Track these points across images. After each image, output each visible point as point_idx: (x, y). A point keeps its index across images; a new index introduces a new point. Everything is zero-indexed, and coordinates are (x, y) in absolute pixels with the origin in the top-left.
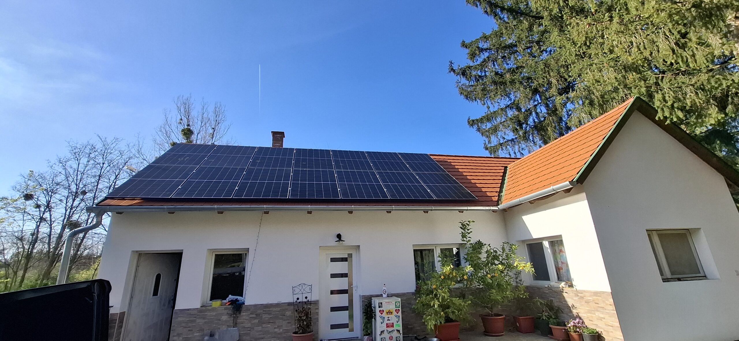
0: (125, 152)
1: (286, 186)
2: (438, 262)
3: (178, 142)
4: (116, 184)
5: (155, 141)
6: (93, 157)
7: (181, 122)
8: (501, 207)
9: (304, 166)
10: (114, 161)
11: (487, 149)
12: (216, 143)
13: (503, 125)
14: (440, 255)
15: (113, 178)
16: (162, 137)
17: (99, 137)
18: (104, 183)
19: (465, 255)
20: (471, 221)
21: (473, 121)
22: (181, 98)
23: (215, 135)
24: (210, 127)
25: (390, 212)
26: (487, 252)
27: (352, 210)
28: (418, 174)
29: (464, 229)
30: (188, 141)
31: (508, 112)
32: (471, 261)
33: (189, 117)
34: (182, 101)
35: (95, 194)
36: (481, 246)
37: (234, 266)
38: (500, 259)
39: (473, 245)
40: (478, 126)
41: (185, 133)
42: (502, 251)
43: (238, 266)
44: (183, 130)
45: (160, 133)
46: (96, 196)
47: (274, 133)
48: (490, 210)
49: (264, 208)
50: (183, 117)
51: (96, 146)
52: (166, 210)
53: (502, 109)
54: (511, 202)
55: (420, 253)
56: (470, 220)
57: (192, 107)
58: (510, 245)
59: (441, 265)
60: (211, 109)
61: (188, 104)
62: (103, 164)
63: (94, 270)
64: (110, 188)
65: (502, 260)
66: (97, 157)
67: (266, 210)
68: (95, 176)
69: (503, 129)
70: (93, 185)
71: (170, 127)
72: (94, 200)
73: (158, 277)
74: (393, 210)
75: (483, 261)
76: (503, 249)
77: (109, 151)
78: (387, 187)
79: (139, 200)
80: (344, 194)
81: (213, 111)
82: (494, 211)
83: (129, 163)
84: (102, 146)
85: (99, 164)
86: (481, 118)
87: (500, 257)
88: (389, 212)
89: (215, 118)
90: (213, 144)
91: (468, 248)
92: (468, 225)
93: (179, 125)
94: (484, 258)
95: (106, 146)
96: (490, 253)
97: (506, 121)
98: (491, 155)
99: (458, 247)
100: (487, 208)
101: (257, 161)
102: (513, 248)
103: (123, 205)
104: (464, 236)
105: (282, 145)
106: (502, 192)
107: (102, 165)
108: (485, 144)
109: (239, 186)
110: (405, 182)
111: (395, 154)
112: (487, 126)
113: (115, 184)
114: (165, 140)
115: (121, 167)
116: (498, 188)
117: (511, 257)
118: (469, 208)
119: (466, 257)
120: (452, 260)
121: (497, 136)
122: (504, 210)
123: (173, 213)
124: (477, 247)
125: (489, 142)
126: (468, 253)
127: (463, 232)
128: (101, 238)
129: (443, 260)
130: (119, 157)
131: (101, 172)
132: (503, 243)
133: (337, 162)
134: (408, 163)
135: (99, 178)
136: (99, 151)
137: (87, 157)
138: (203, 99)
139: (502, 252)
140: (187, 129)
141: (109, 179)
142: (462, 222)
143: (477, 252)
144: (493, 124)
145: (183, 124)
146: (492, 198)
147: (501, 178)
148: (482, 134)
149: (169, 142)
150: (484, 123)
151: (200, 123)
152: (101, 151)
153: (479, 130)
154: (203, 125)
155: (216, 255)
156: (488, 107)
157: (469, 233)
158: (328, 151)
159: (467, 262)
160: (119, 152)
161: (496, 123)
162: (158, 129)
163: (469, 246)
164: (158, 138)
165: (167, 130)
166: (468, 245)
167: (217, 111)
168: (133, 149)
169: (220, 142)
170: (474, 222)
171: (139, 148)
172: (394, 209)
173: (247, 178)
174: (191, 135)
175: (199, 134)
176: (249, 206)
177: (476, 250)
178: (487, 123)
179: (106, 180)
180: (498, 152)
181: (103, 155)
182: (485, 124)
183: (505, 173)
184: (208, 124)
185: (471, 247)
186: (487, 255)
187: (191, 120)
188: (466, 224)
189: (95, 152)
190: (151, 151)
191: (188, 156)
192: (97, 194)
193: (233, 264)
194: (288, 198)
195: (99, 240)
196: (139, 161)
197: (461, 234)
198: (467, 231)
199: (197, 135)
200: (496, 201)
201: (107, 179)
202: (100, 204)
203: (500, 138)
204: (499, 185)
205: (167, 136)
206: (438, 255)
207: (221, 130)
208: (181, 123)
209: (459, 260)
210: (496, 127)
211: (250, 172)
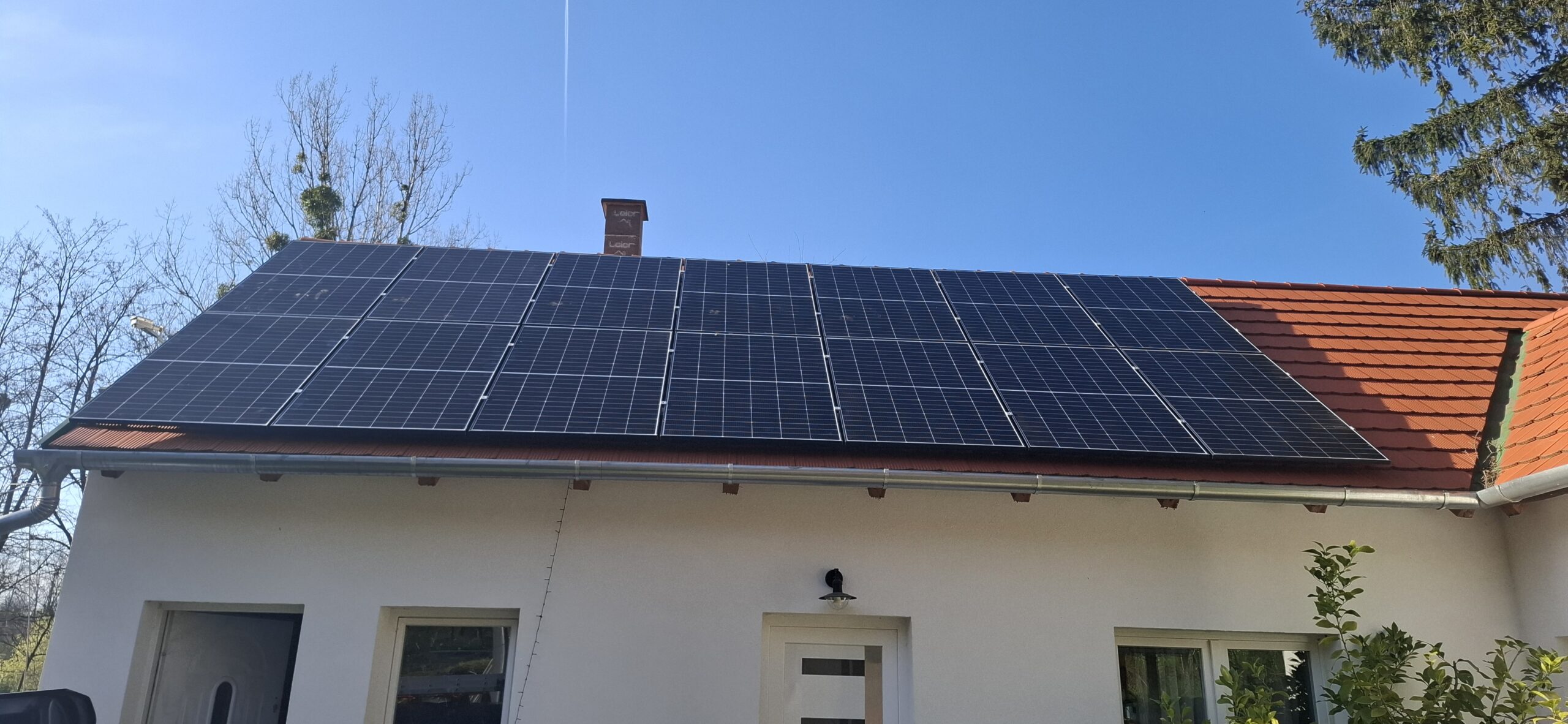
0: (126, 266)
1: (649, 391)
2: (1220, 702)
3: (293, 237)
4: (96, 376)
5: (219, 230)
6: (31, 284)
7: (301, 167)
8: (1488, 494)
9: (714, 323)
10: (93, 298)
11: (1437, 256)
12: (415, 240)
13: (1507, 160)
14: (1228, 675)
15: (87, 354)
16: (241, 218)
17: (50, 217)
18: (61, 372)
19: (1330, 681)
20: (1358, 547)
21: (1378, 145)
22: (302, 84)
23: (411, 210)
24: (395, 183)
25: (1025, 498)
26: (1427, 675)
27: (883, 484)
28: (1137, 358)
29: (1328, 579)
30: (322, 231)
31: (1531, 106)
32: (1359, 707)
33: (326, 147)
34: (306, 95)
35: (34, 408)
36: (1401, 651)
37: (463, 672)
38: (1483, 707)
39: (1368, 642)
40: (1400, 165)
41: (312, 202)
42: (1493, 675)
43: (479, 671)
44: (307, 195)
45: (234, 204)
46: (37, 412)
47: (611, 206)
48: (1443, 504)
49: (573, 468)
50: (307, 148)
51: (39, 246)
52: (253, 467)
53: (1506, 94)
54: (1533, 476)
55: (1144, 662)
56: (1352, 543)
57: (338, 116)
58: (1531, 650)
59: (1232, 714)
60: (399, 120)
61: (324, 105)
62: (60, 306)
63: (25, 658)
64: (78, 389)
65: (1495, 711)
66: (44, 285)
67: (580, 475)
68: (33, 349)
69: (1506, 178)
70: (28, 376)
71: (267, 182)
72: (31, 427)
73: (223, 694)
74: (1036, 489)
75: (1409, 712)
76: (1500, 668)
77: (78, 264)
78: (1013, 401)
79: (170, 431)
80: (855, 421)
81: (405, 126)
82: (1459, 511)
83: (136, 305)
84: (56, 250)
85: (49, 307)
86: (1413, 134)
87: (1485, 700)
88: (1021, 496)
89: (412, 151)
90: (406, 240)
91: (1344, 654)
92: (1346, 562)
93: (296, 178)
94: (1415, 698)
95: (70, 250)
96: (1440, 681)
97: (1521, 143)
98: (1458, 283)
99: (1303, 650)
100: (1430, 498)
101: (554, 303)
102: (1543, 666)
103: (122, 446)
104: (1326, 605)
105: (637, 249)
106: (1497, 435)
107: (55, 312)
108: (1432, 236)
109: (491, 390)
110: (1083, 383)
111: (1048, 279)
112: (1438, 166)
113: (94, 374)
114: (250, 229)
115: (113, 317)
116: (1480, 416)
117: (1534, 705)
118: (1351, 495)
119: (1336, 689)
120: (1275, 698)
121: (1482, 203)
122: (1505, 510)
123: (275, 478)
124: (1382, 650)
125: (1452, 227)
126: (1343, 677)
127: (1325, 591)
128: (48, 552)
129: (1238, 694)
130: (108, 286)
131: (52, 334)
132: (1499, 642)
133: (830, 310)
134: (1098, 315)
135: (48, 353)
136: (48, 263)
137: (14, 285)
138: (374, 84)
139: (1494, 680)
140: (320, 188)
141: (77, 359)
142: (1319, 549)
143: (1382, 672)
144: (1467, 155)
145: (307, 172)
146: (1450, 459)
147: (1492, 376)
148: (1418, 197)
149: (262, 233)
150: (1423, 151)
151: (361, 167)
152: (56, 263)
153: (1401, 180)
154: (371, 174)
155: (408, 628)
156: (1446, 88)
157: (1349, 596)
158: (798, 270)
159: (1339, 709)
160: (109, 266)
161: (1477, 149)
162: (230, 192)
163: (1350, 646)
164: (227, 219)
165: (257, 195)
166: (1346, 643)
167: (419, 126)
168: (151, 256)
169: (429, 233)
170: (1371, 551)
171: (170, 256)
172: (1040, 486)
173: (519, 359)
174: (335, 210)
175: (360, 207)
176: (523, 462)
177: (1379, 666)
178: (1439, 152)
179: (67, 362)
180: (1488, 269)
181: (61, 278)
182: (1430, 159)
183: (1510, 356)
184: (389, 172)
185: (1360, 651)
186: (1425, 686)
187: (334, 159)
188: (1334, 559)
189: (36, 269)
190: (205, 263)
191: (327, 283)
192: (39, 407)
193: (461, 664)
194: (656, 434)
195: (42, 559)
196: (169, 299)
197: (1316, 599)
198: (1338, 585)
199: (355, 211)
200: (1468, 471)
201: (70, 357)
202: (57, 442)
203: (1498, 213)
204: (1483, 406)
205: (257, 212)
206: (1218, 675)
207: (431, 192)
208: (300, 170)
209: (1306, 700)
210: (1474, 168)
211: (527, 340)
